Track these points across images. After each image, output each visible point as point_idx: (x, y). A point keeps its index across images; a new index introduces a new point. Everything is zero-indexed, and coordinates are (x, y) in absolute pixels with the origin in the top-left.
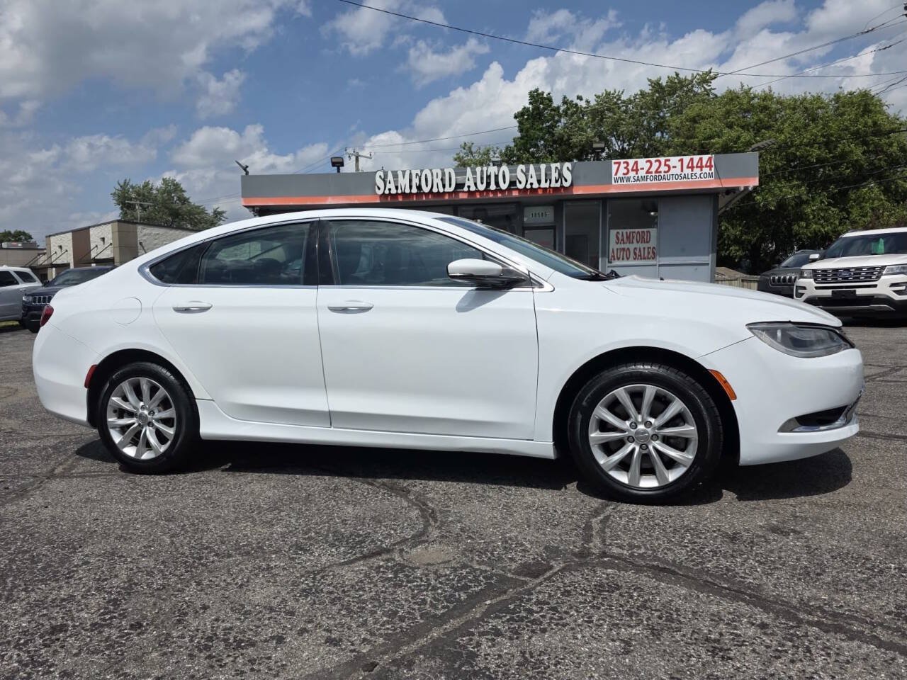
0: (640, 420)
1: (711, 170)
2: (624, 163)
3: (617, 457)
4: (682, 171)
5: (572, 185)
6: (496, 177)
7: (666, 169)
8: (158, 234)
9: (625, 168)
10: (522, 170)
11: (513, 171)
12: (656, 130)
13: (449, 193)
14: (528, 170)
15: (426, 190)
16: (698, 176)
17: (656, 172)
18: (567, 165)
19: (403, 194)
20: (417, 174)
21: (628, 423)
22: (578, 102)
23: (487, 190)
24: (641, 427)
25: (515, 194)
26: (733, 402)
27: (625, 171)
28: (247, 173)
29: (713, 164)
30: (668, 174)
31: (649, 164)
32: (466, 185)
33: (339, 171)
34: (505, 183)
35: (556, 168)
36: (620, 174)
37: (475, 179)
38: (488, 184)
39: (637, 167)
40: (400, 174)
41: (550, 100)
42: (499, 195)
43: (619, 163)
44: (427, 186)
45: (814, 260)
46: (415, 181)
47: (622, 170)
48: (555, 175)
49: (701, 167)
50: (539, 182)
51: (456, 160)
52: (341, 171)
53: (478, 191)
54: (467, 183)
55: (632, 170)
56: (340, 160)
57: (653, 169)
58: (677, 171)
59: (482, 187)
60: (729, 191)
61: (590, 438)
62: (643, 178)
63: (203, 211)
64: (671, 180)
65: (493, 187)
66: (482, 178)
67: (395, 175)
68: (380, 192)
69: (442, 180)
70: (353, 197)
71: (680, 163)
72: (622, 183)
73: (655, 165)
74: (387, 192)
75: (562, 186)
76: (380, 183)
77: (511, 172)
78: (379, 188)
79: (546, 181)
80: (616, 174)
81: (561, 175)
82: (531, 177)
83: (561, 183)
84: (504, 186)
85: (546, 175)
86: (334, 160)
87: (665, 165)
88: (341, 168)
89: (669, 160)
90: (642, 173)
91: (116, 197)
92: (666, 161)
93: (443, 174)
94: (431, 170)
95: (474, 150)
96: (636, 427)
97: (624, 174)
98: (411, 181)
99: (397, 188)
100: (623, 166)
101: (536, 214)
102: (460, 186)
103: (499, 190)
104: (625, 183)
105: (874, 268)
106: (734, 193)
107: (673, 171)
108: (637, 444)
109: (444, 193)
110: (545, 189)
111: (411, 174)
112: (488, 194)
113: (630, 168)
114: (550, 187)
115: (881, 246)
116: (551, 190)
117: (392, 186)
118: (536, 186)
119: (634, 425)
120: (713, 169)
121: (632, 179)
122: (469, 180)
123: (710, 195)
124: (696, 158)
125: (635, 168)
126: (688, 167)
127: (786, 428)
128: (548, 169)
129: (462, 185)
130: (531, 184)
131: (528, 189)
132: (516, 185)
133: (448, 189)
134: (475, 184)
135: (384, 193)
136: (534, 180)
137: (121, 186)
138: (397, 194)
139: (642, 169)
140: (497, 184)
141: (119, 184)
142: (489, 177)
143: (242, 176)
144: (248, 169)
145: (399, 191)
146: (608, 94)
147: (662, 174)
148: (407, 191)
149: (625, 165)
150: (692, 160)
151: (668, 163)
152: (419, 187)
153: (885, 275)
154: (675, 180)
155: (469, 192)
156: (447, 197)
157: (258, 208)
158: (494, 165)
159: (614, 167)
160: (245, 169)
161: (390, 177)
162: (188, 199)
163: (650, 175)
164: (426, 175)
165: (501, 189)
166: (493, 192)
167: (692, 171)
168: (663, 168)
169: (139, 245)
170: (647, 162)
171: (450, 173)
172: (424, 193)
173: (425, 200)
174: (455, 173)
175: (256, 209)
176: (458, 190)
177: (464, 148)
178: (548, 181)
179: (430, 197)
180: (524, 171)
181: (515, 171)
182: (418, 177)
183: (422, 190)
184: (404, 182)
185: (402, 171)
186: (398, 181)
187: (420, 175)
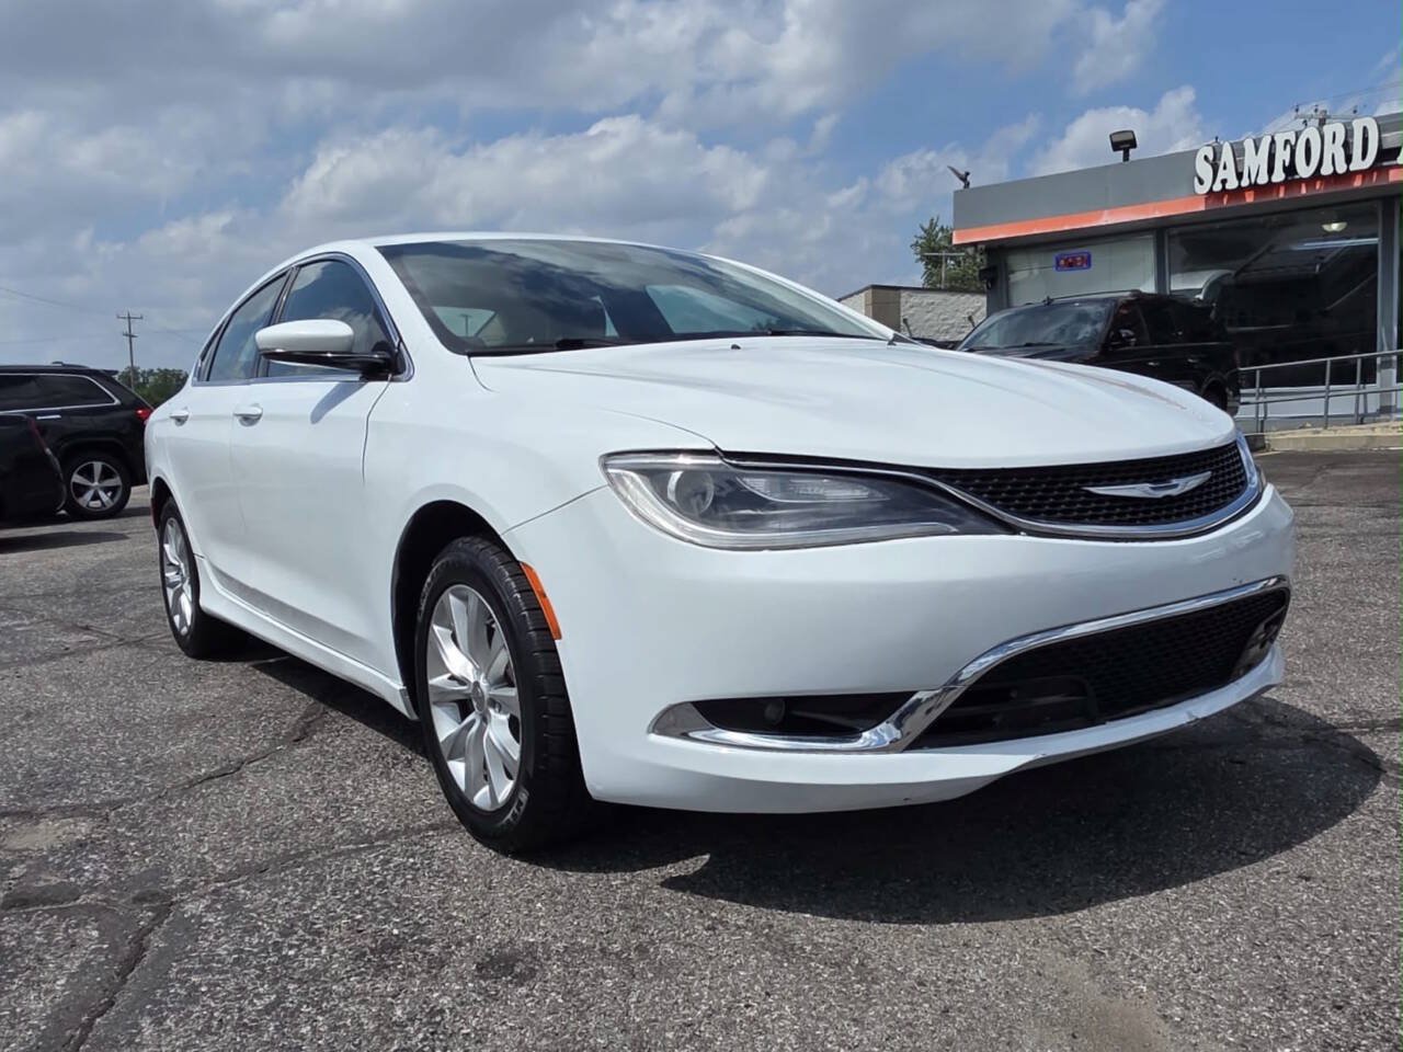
8: (933, 303)
13: (1361, 172)
15: (1304, 171)
19: (1254, 187)
20: (1287, 142)
28: (967, 185)
33: (1126, 157)
44: (1308, 162)
46: (1282, 156)
52: (1131, 158)
56: (1130, 137)
68: (1202, 190)
70: (1151, 206)
78: (1201, 182)
86: (1116, 139)
88: (1131, 151)
91: (919, 249)
93: (1349, 133)
99: (1239, 176)
102: (1387, 153)
129: (1395, 152)
133: (1358, 164)
137: (925, 231)
141: (922, 228)
143: (956, 192)
144: (968, 178)
145: (1245, 183)
148: (1263, 180)
152: (1290, 169)
156: (1358, 183)
157: (983, 247)
160: (964, 178)
161: (1227, 156)
164: (1308, 141)
169: (902, 324)
171: (1365, 128)
172: (1302, 180)
173: (1304, 197)
174: (1379, 126)
175: (980, 247)
176: (1385, 164)
179: (1318, 187)
182: (1288, 147)
183: (1297, 173)
184: (1256, 164)
185: (1255, 141)
186: (1242, 162)
187: (1293, 143)
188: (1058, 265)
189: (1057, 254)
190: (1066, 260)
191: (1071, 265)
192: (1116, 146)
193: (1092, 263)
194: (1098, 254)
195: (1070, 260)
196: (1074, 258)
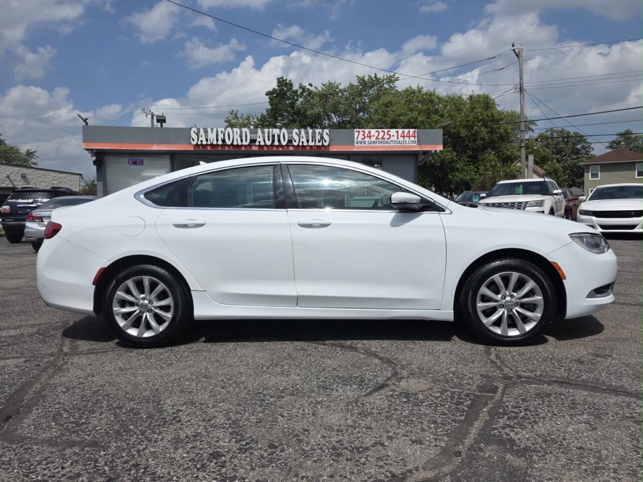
0: (508, 294)
1: (415, 139)
2: (362, 131)
3: (494, 317)
4: (398, 139)
5: (329, 145)
6: (279, 136)
7: (388, 137)
9: (363, 135)
10: (296, 133)
11: (290, 133)
12: (360, 111)
13: (245, 146)
14: (300, 133)
15: (228, 142)
16: (407, 142)
17: (382, 138)
18: (326, 131)
19: (212, 145)
20: (222, 131)
21: (500, 296)
22: (310, 87)
23: (272, 145)
24: (508, 298)
25: (291, 149)
26: (564, 281)
27: (363, 137)
28: (87, 124)
29: (416, 135)
30: (390, 140)
31: (377, 133)
32: (257, 141)
33: (162, 126)
34: (284, 140)
35: (319, 133)
36: (360, 139)
37: (264, 137)
38: (273, 141)
39: (370, 135)
40: (209, 130)
41: (291, 85)
42: (280, 149)
43: (359, 132)
44: (229, 140)
45: (483, 198)
46: (221, 136)
47: (361, 136)
48: (318, 137)
49: (409, 137)
50: (308, 141)
51: (226, 121)
53: (266, 145)
55: (367, 137)
56: (163, 118)
57: (380, 137)
58: (395, 138)
59: (269, 143)
60: (425, 153)
61: (477, 307)
62: (374, 142)
63: (17, 151)
64: (391, 144)
65: (276, 143)
66: (269, 137)
67: (206, 132)
68: (194, 143)
69: (240, 136)
70: (173, 146)
71: (396, 134)
72: (361, 145)
73: (382, 134)
74: (199, 143)
75: (323, 145)
76: (194, 136)
77: (288, 133)
78: (193, 140)
79: (312, 141)
80: (357, 139)
81: (322, 138)
82: (303, 138)
83: (323, 143)
84: (284, 143)
85: (312, 137)
86: (158, 118)
87: (388, 134)
88: (163, 124)
89: (390, 131)
90: (373, 139)
92: (388, 131)
93: (241, 133)
94: (232, 129)
95: (238, 116)
96: (505, 298)
97: (362, 139)
98: (217, 136)
99: (207, 140)
100: (361, 133)
102: (253, 141)
104: (363, 145)
105: (521, 203)
106: (428, 154)
107: (392, 138)
108: (506, 309)
109: (242, 145)
110: (311, 147)
111: (217, 131)
112: (272, 148)
113: (366, 135)
114: (315, 145)
115: (521, 189)
116: (316, 147)
117: (203, 139)
118: (305, 144)
119: (504, 297)
120: (416, 138)
121: (367, 143)
122: (259, 137)
123: (414, 155)
124: (406, 131)
125: (369, 135)
126: (401, 136)
127: (590, 295)
128: (314, 133)
129: (255, 141)
130: (303, 142)
131: (300, 146)
132: (292, 143)
133: (244, 143)
134: (264, 140)
135: (197, 144)
136: (304, 140)
138: (207, 145)
139: (373, 136)
140: (279, 141)
142: (273, 136)
143: (83, 126)
144: (87, 121)
145: (209, 143)
146: (331, 84)
147: (386, 140)
148: (215, 143)
149: (363, 133)
150: (404, 132)
151: (389, 133)
152: (224, 141)
153: (528, 207)
154: (393, 144)
155: (260, 146)
156: (243, 149)
157: (96, 151)
158: (277, 128)
159: (356, 134)
160: (85, 120)
161: (202, 132)
162: (4, 141)
163: (378, 140)
164: (228, 132)
165: (282, 145)
166: (277, 146)
167: (404, 139)
168: (386, 136)
170: (376, 131)
171: (246, 132)
172: (227, 145)
173: (226, 151)
174: (249, 132)
175: (94, 151)
176: (252, 144)
177: (232, 114)
178: (314, 141)
179: (231, 148)
180: (298, 133)
181: (292, 133)
182: (222, 133)
183: (225, 142)
184: (212, 136)
185: (211, 129)
186: (208, 135)
187: (224, 132)
188: (129, 163)
189: (130, 158)
190: (132, 161)
191: (135, 163)
192: (158, 121)
193: (144, 164)
194: (146, 160)
195: (134, 161)
196: (136, 161)
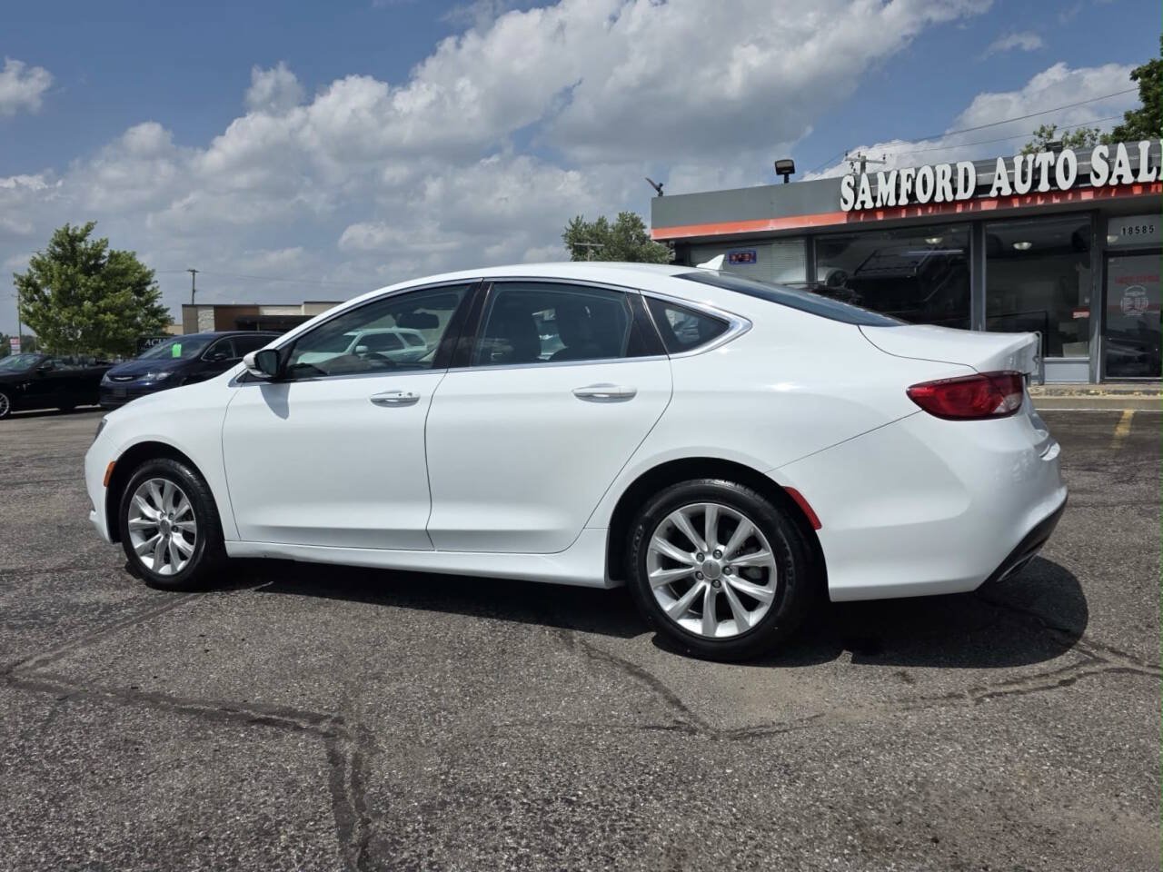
6: (1052, 169)
10: (1102, 155)
11: (1084, 158)
13: (963, 201)
14: (1113, 154)
15: (923, 198)
19: (885, 208)
20: (909, 176)
23: (1033, 193)
25: (1087, 196)
28: (661, 194)
32: (994, 188)
33: (786, 180)
34: (1067, 178)
37: (1011, 176)
38: (1036, 183)
40: (881, 177)
42: (1056, 201)
44: (925, 192)
46: (906, 186)
50: (1136, 172)
52: (791, 181)
53: (1015, 195)
54: (996, 184)
56: (790, 164)
59: (1022, 189)
65: (1044, 186)
66: (1024, 174)
67: (873, 182)
68: (846, 208)
69: (952, 181)
70: (806, 218)
74: (858, 207)
76: (848, 193)
77: (1079, 159)
78: (846, 202)
79: (1150, 170)
82: (1120, 165)
84: (1064, 185)
85: (1150, 159)
86: (780, 165)
88: (790, 176)
91: (567, 240)
93: (955, 172)
94: (933, 168)
98: (898, 186)
99: (874, 199)
101: (1131, 229)
102: (982, 189)
103: (1055, 191)
109: (955, 202)
110: (1147, 185)
111: (898, 176)
112: (1034, 199)
114: (1157, 181)
117: (867, 197)
118: (1128, 179)
122: (999, 178)
128: (1156, 151)
129: (988, 188)
130: (1120, 177)
131: (1111, 187)
132: (1089, 181)
133: (961, 195)
134: (1012, 185)
135: (853, 209)
136: (1125, 171)
137: (573, 225)
138: (875, 209)
140: (1052, 180)
142: (1037, 171)
143: (653, 199)
144: (662, 189)
145: (879, 204)
148: (892, 203)
152: (912, 196)
155: (1000, 198)
156: (959, 210)
157: (673, 243)
158: (1048, 150)
160: (658, 189)
161: (865, 184)
164: (924, 175)
165: (1059, 190)
166: (1043, 195)
171: (966, 169)
172: (920, 205)
173: (918, 218)
174: (976, 168)
175: (671, 242)
176: (980, 196)
177: (1040, 136)
178: (1155, 170)
179: (930, 211)
180: (1106, 155)
181: (1089, 157)
182: (910, 180)
183: (917, 199)
184: (886, 190)
185: (885, 173)
186: (877, 189)
187: (914, 176)
189: (731, 250)
190: (737, 256)
191: (741, 260)
192: (779, 171)
193: (758, 260)
194: (760, 251)
195: (740, 256)
